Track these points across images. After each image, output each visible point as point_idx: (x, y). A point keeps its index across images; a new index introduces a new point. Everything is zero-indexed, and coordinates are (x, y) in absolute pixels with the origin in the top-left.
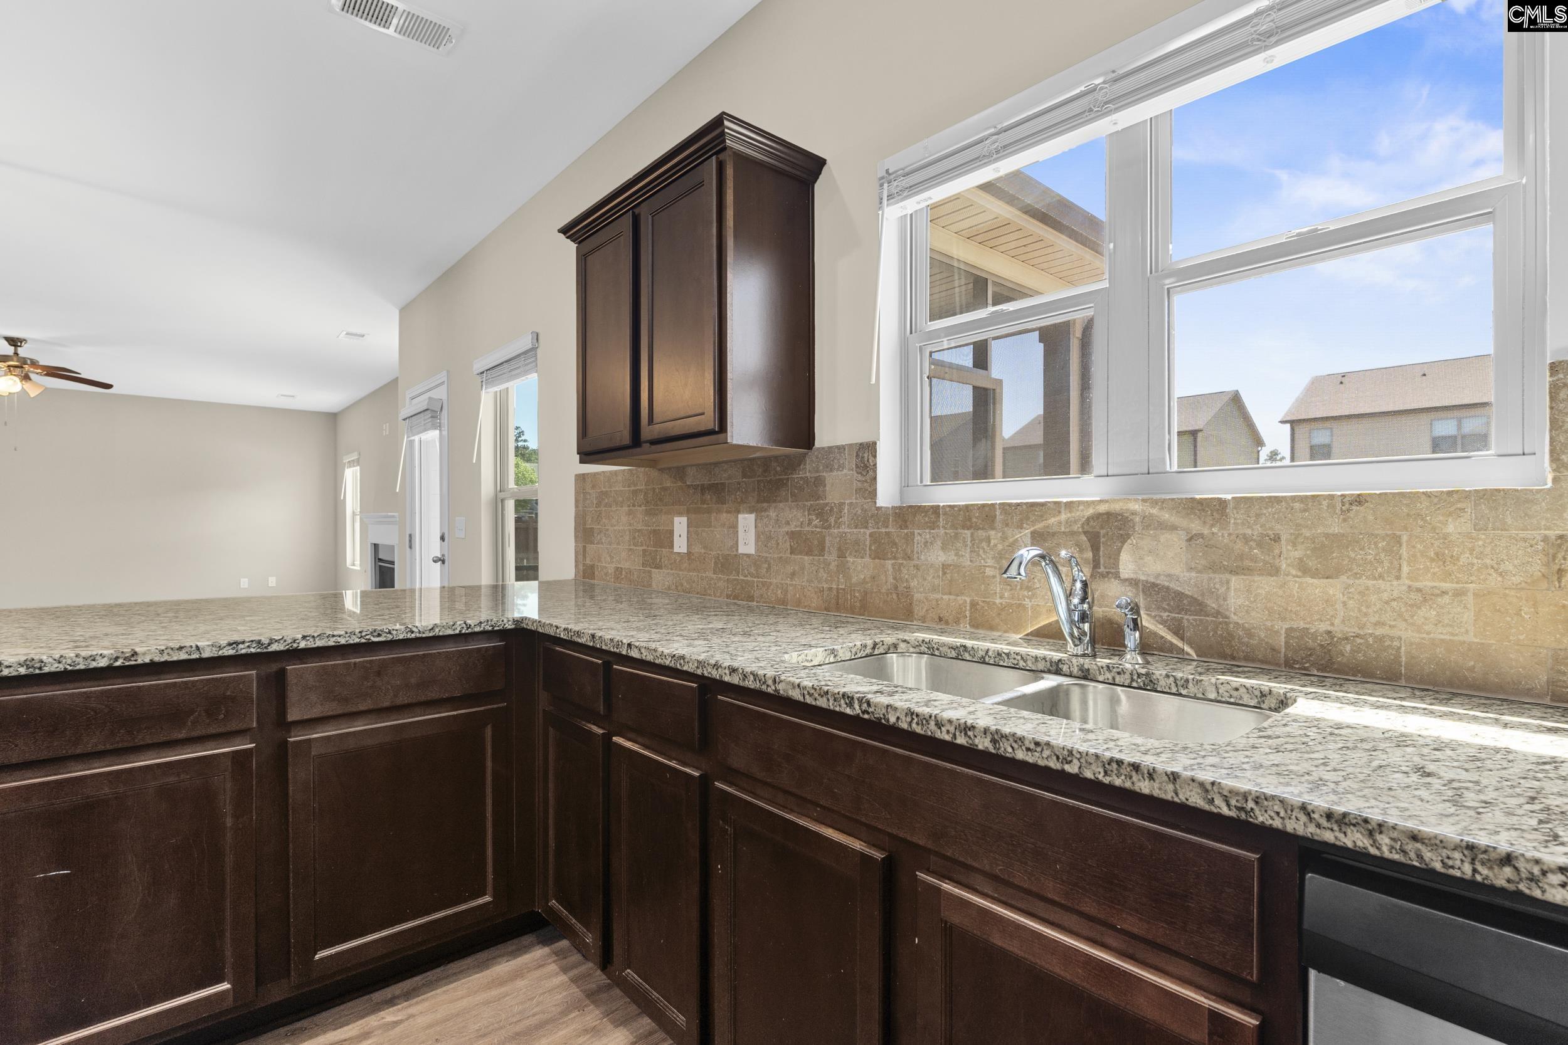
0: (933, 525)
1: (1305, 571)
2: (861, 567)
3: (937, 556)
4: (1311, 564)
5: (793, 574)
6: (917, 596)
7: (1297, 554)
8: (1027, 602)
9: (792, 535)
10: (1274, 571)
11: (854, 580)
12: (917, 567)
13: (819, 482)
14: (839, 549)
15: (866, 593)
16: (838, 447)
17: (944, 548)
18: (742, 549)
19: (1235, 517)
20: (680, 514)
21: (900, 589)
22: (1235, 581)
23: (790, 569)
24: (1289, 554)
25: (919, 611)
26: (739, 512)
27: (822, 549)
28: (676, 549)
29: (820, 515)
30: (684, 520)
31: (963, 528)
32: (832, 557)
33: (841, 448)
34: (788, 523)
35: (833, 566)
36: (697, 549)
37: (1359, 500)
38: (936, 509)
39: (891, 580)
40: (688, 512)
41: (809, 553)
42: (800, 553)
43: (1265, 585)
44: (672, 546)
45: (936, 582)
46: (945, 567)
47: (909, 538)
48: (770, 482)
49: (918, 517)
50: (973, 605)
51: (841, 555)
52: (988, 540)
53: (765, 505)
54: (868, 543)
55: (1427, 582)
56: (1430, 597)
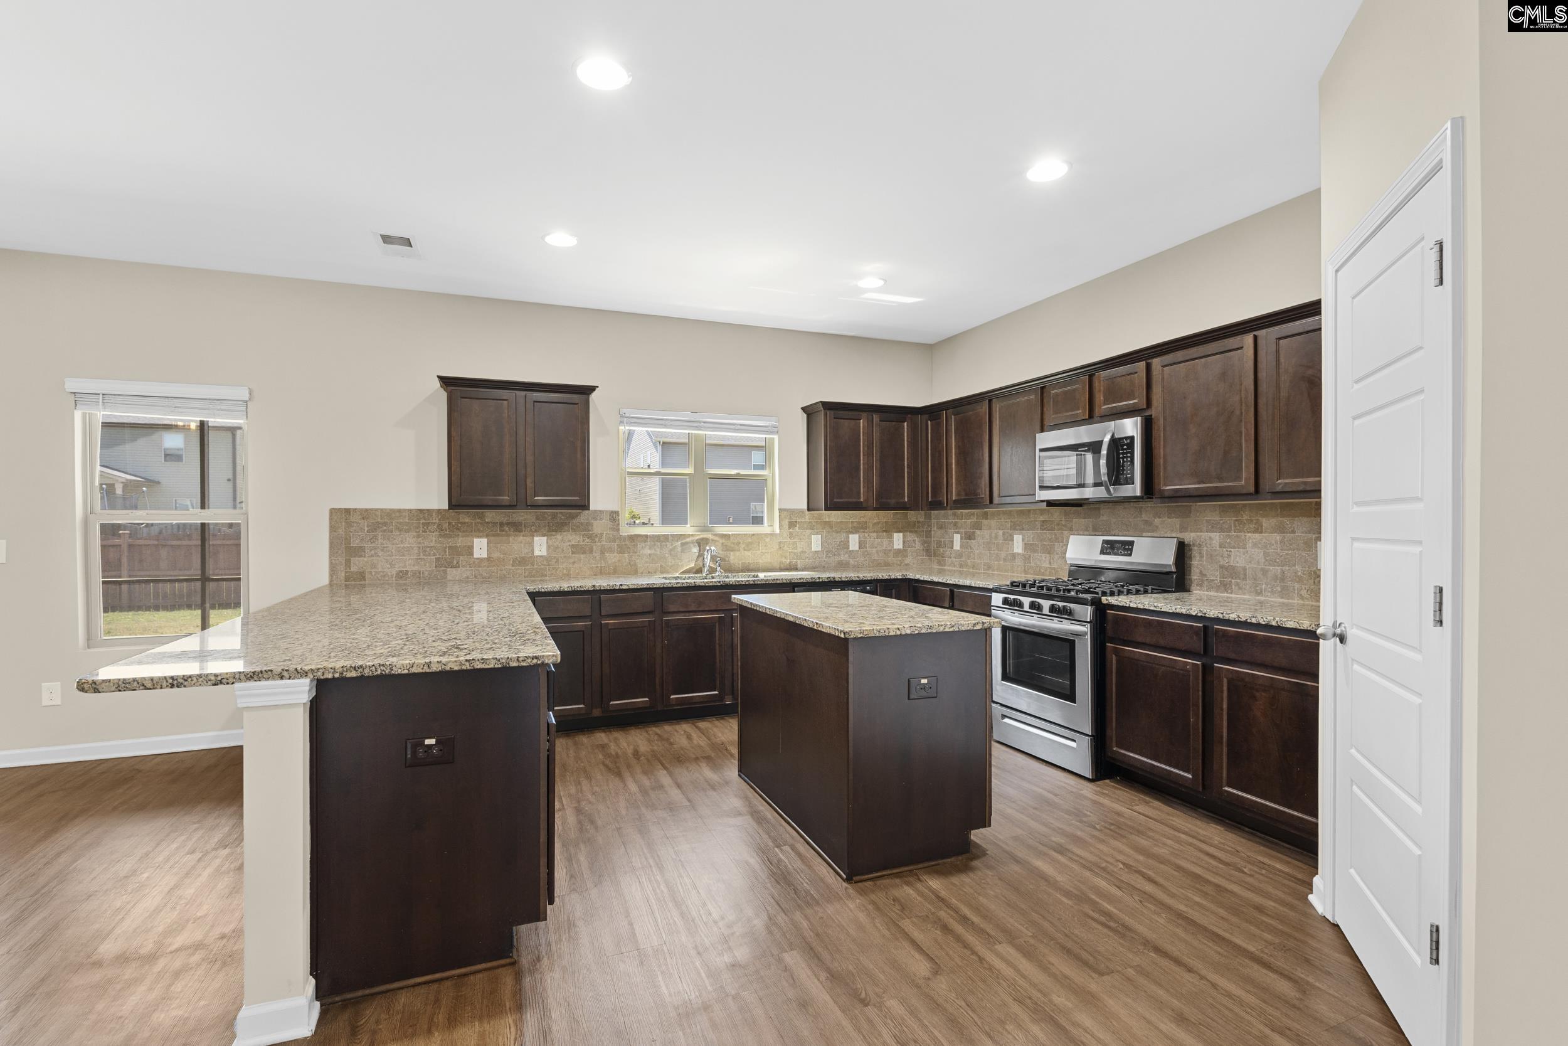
0: (645, 541)
1: (745, 550)
2: (612, 558)
3: (648, 551)
4: (746, 548)
5: (574, 563)
6: (639, 566)
7: (743, 546)
8: (680, 563)
9: (573, 546)
10: (739, 551)
11: (610, 562)
12: (639, 556)
13: (589, 524)
14: (601, 551)
15: (616, 566)
16: (600, 511)
17: (650, 548)
18: (537, 553)
19: (732, 538)
20: (479, 537)
21: (631, 564)
22: (732, 553)
23: (572, 561)
24: (742, 546)
25: (640, 571)
26: (534, 536)
27: (591, 551)
28: (476, 555)
29: (590, 537)
30: (485, 541)
31: (657, 541)
32: (597, 555)
33: (602, 512)
34: (570, 541)
35: (598, 558)
36: (496, 555)
37: (754, 535)
38: (646, 536)
39: (627, 561)
40: (487, 536)
41: (584, 553)
42: (578, 553)
43: (737, 553)
44: (472, 554)
45: (647, 560)
46: (650, 555)
47: (635, 546)
48: (557, 523)
49: (639, 538)
50: (661, 566)
51: (602, 552)
52: (667, 545)
53: (554, 533)
54: (616, 548)
55: (763, 551)
56: (764, 553)
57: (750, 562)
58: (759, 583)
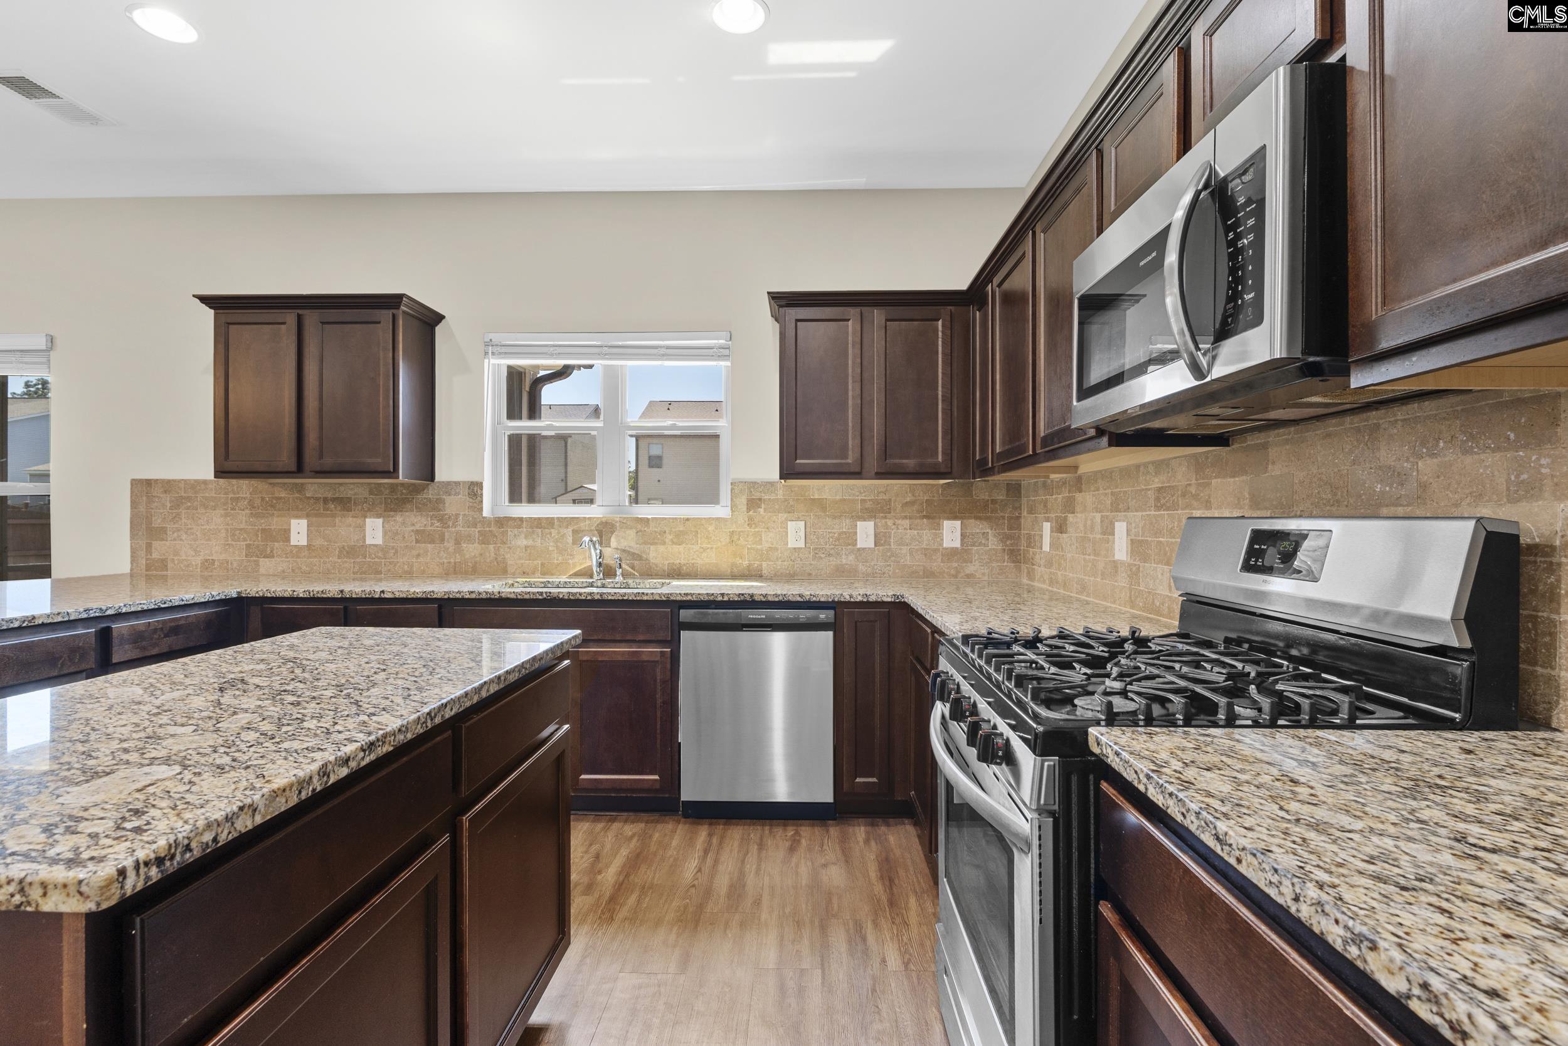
0: (519, 527)
1: (673, 543)
2: (472, 550)
3: (522, 542)
4: (675, 540)
5: (418, 555)
6: (510, 562)
7: (671, 537)
8: (570, 562)
9: (417, 532)
10: (664, 543)
11: (467, 557)
12: (510, 548)
13: (440, 501)
14: (456, 540)
15: (476, 563)
16: (455, 483)
17: (526, 537)
18: (369, 541)
19: (652, 524)
20: (298, 517)
21: (499, 559)
22: (652, 548)
23: (415, 553)
24: (669, 537)
25: (510, 570)
26: (366, 517)
27: (442, 540)
28: (293, 542)
29: (441, 520)
30: (304, 523)
31: (537, 527)
32: (450, 545)
33: (457, 483)
34: (413, 525)
35: (451, 550)
36: (319, 542)
37: (688, 519)
38: (521, 519)
39: (493, 555)
40: (307, 516)
41: (432, 542)
42: (425, 543)
43: (661, 548)
44: (288, 539)
45: (521, 555)
46: (526, 547)
47: (505, 533)
48: (397, 499)
49: (510, 522)
50: (542, 564)
51: (458, 542)
52: (551, 533)
53: (391, 513)
54: (477, 536)
55: (704, 546)
56: (705, 550)
57: (683, 562)
58: (610, 598)
